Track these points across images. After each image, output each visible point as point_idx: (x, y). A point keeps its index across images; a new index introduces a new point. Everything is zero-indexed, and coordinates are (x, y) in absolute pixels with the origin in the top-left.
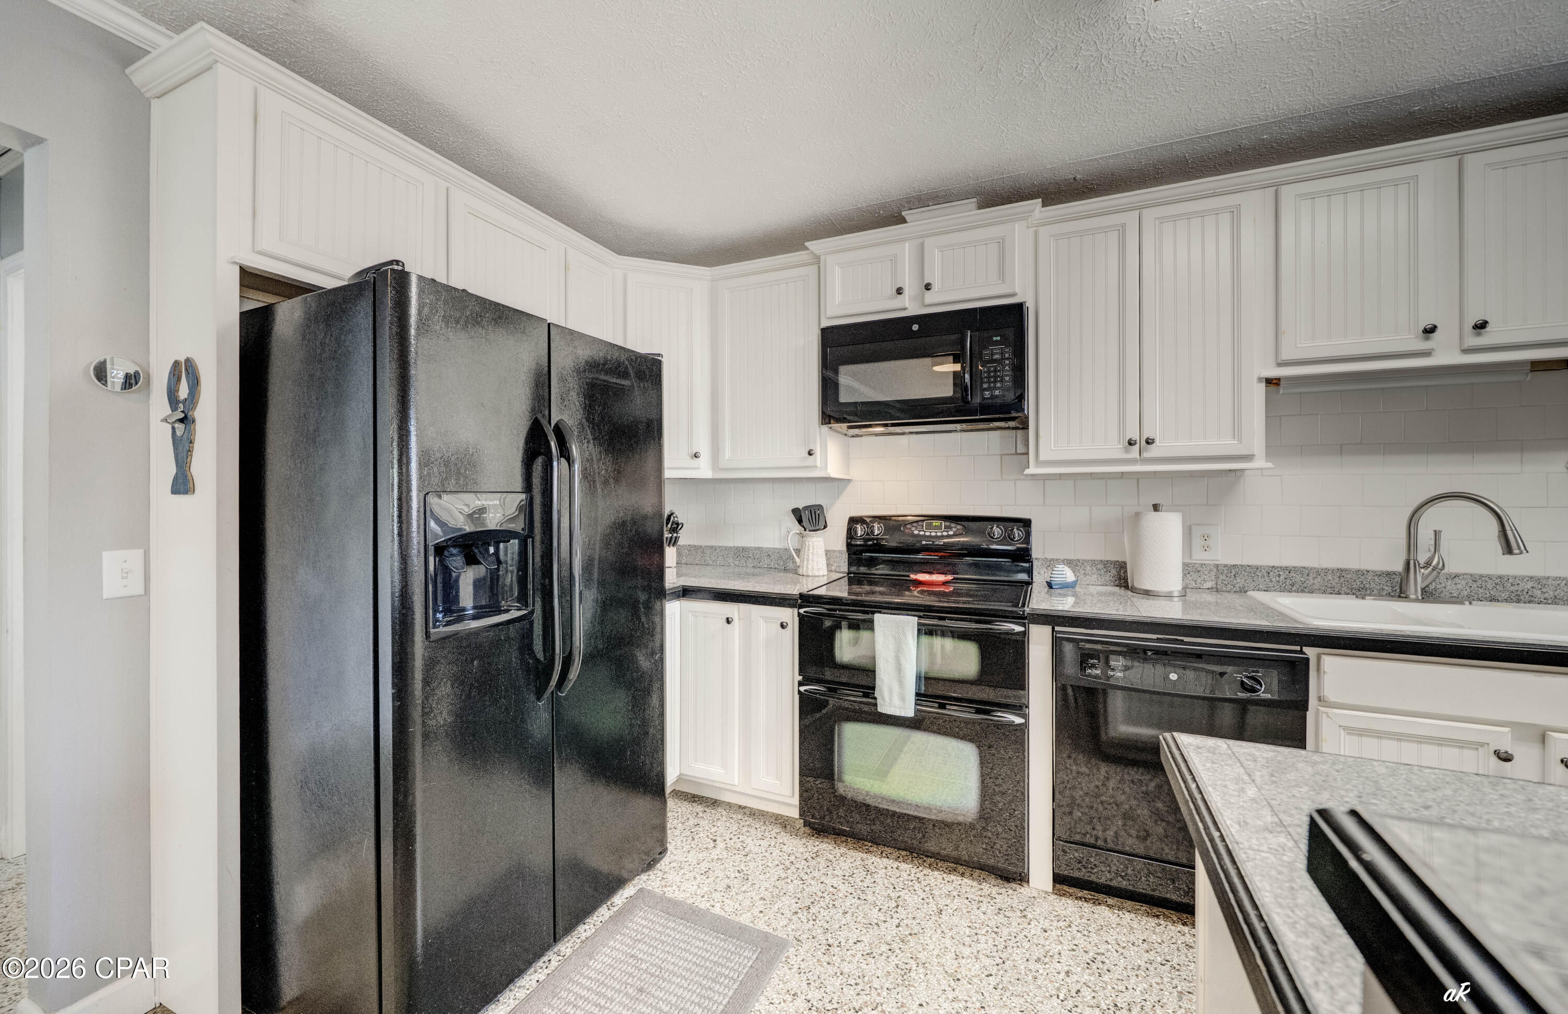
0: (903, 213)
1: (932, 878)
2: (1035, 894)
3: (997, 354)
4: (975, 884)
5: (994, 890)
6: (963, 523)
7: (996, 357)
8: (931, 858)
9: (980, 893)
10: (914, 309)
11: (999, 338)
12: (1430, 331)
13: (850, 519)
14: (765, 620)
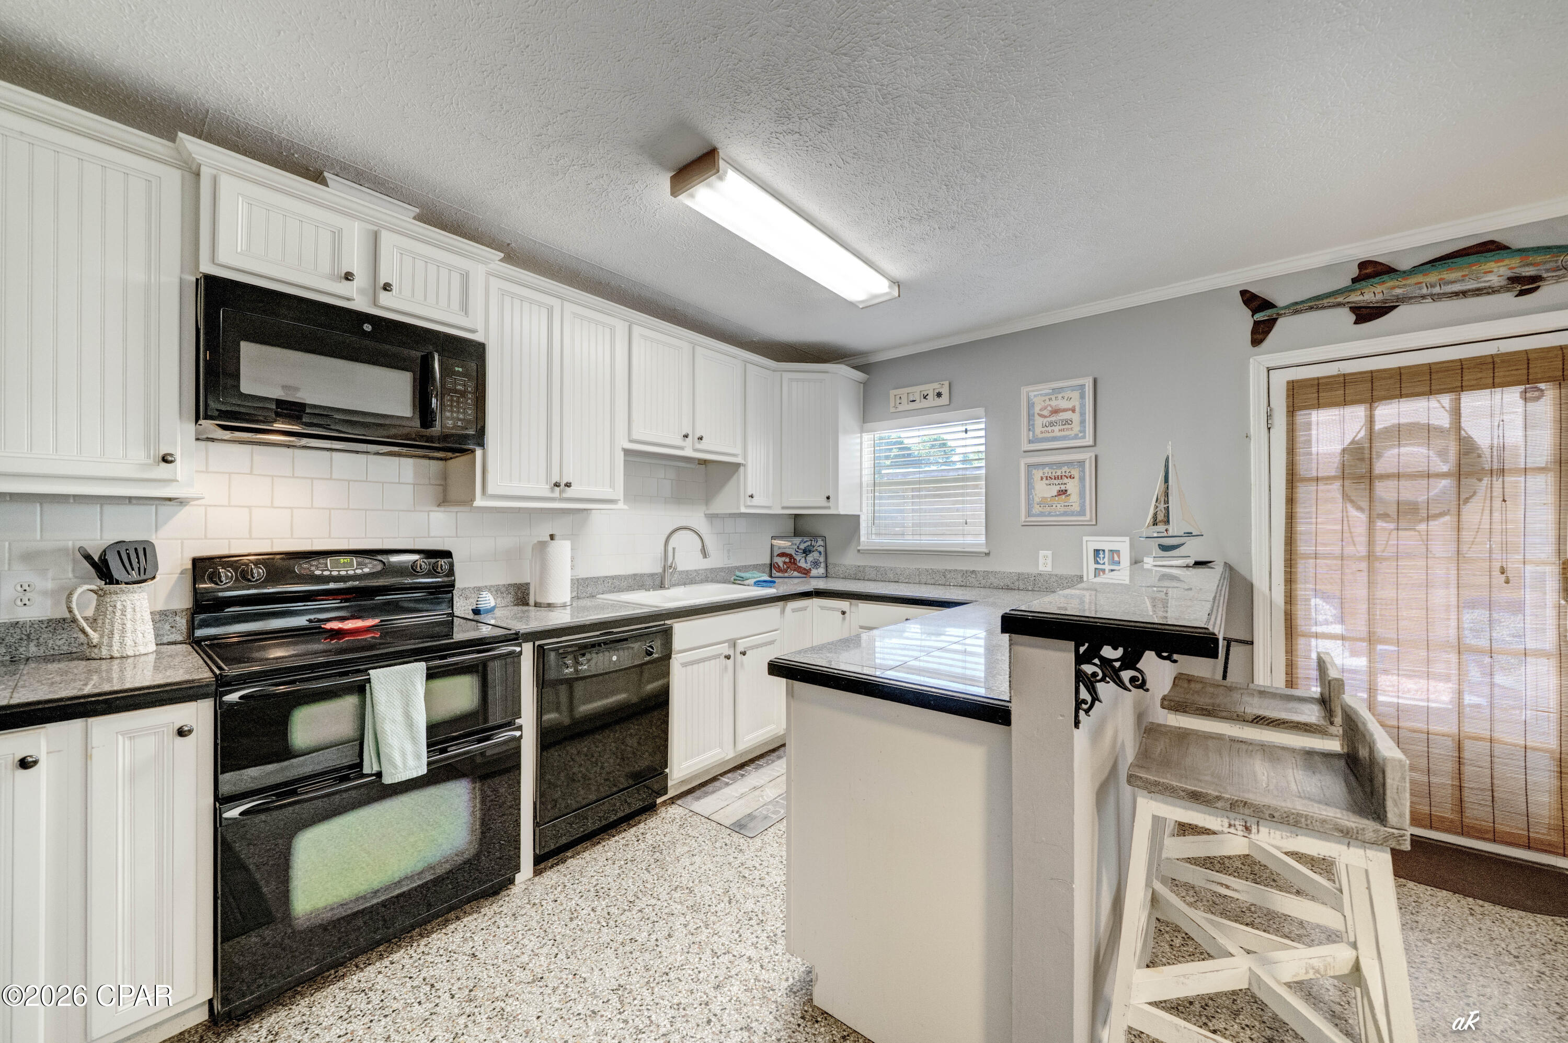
0: (326, 174)
1: (435, 942)
2: (524, 887)
3: (460, 385)
4: (475, 916)
5: (495, 907)
6: (379, 557)
7: (459, 387)
8: (414, 929)
9: (486, 918)
10: (360, 304)
11: (460, 370)
12: (686, 436)
13: (195, 561)
14: (131, 736)
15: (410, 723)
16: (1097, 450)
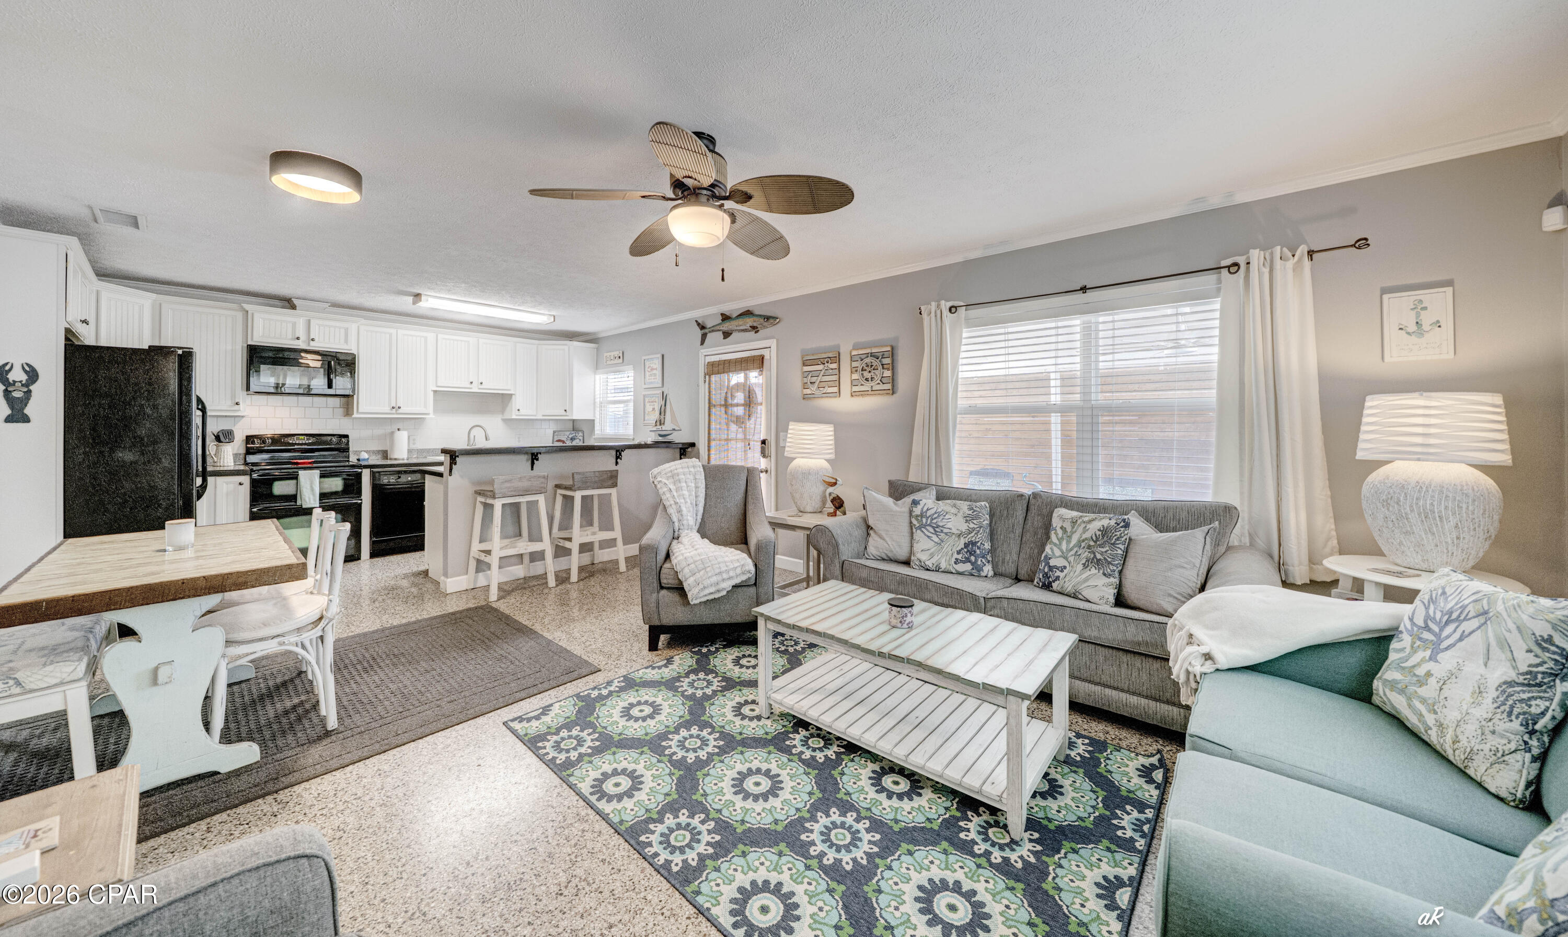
0: (292, 299)
2: (366, 562)
6: (316, 437)
10: (304, 346)
12: (472, 383)
13: (247, 437)
14: (227, 483)
15: (312, 490)
16: (663, 389)
